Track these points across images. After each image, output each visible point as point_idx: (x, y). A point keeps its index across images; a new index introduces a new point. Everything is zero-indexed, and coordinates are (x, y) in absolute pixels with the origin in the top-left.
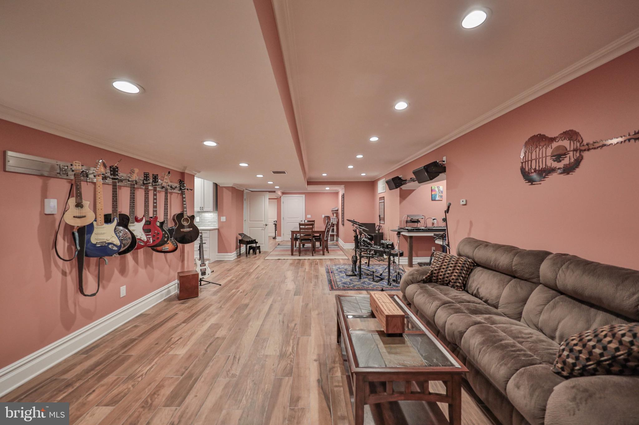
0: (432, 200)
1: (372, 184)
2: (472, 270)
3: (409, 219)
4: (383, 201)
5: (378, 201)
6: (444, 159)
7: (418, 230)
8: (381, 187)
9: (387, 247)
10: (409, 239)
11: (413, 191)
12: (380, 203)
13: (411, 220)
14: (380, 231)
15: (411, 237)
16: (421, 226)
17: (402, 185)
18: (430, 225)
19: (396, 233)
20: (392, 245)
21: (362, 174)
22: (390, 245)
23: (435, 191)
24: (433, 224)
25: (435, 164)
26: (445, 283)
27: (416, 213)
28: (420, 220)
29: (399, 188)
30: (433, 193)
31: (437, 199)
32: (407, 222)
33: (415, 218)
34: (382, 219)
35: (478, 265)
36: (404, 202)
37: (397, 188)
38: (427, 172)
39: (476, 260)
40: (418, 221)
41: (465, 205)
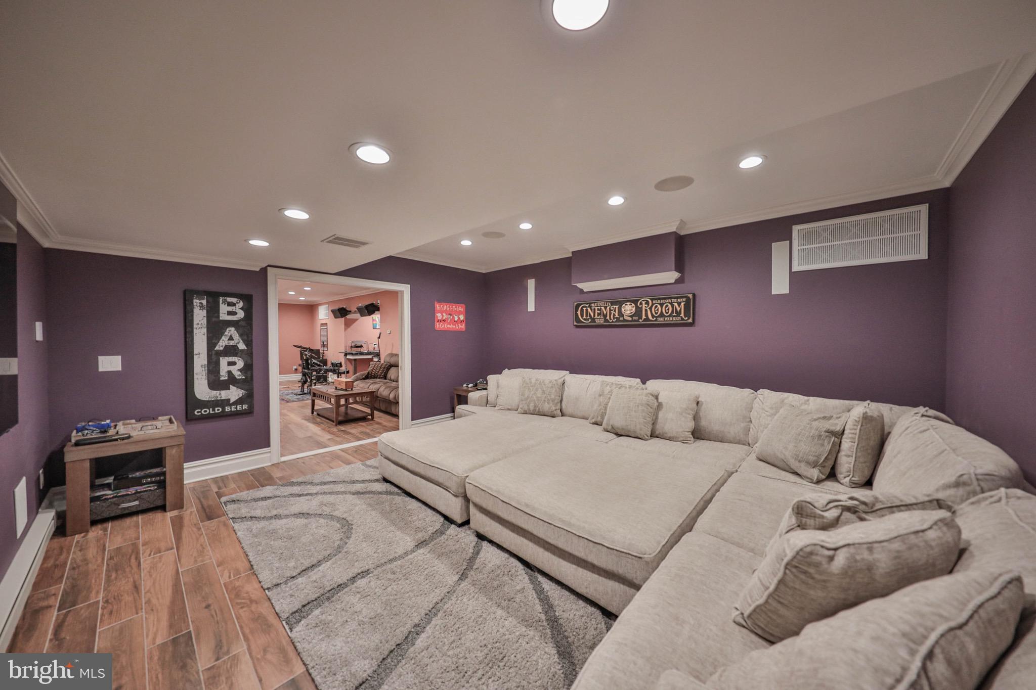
0: (373, 328)
1: (310, 309)
2: (390, 369)
3: (353, 344)
4: (326, 327)
5: (319, 327)
6: (379, 302)
7: (362, 354)
8: (323, 314)
9: (337, 366)
10: (353, 362)
11: (357, 320)
12: (321, 329)
13: (355, 346)
14: (324, 358)
15: (355, 360)
16: (364, 350)
17: (347, 315)
18: (371, 350)
19: (344, 354)
20: (341, 364)
21: (301, 299)
22: (339, 364)
23: (376, 321)
24: (374, 348)
25: (372, 305)
26: (375, 377)
27: (359, 340)
28: (363, 345)
29: (344, 318)
30: (374, 323)
31: (377, 328)
32: (351, 347)
33: (359, 344)
34: (324, 345)
35: (393, 366)
36: (349, 329)
37: (342, 317)
38: (367, 310)
39: (392, 363)
40: (361, 346)
41: (390, 334)
